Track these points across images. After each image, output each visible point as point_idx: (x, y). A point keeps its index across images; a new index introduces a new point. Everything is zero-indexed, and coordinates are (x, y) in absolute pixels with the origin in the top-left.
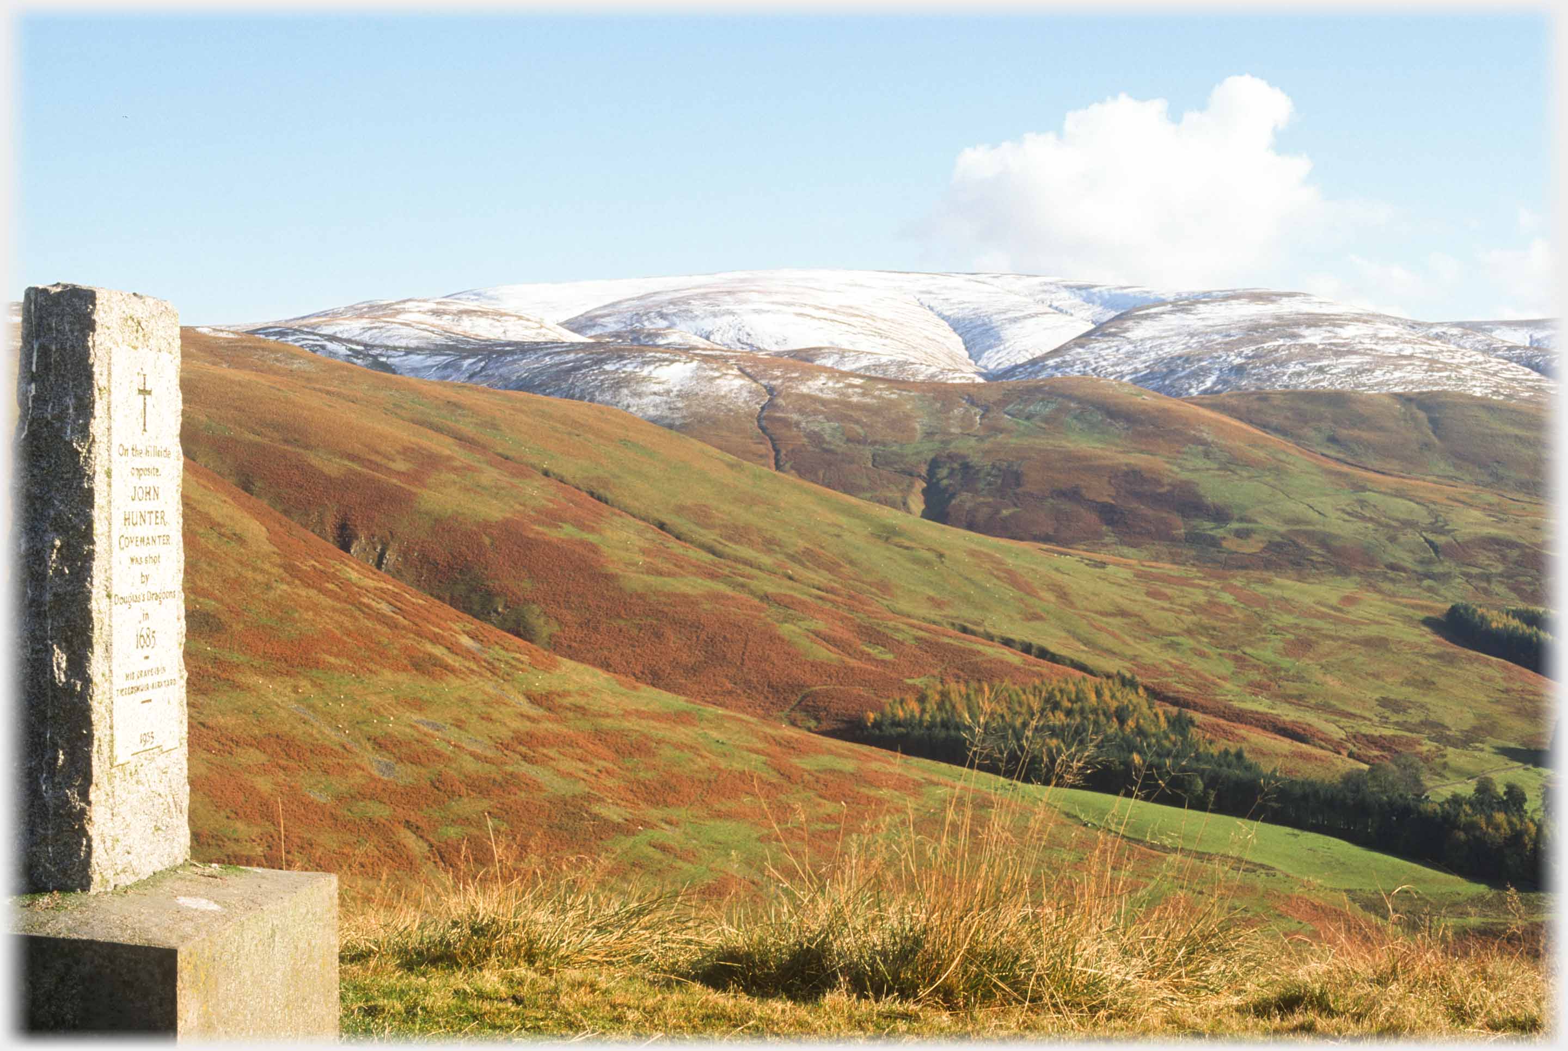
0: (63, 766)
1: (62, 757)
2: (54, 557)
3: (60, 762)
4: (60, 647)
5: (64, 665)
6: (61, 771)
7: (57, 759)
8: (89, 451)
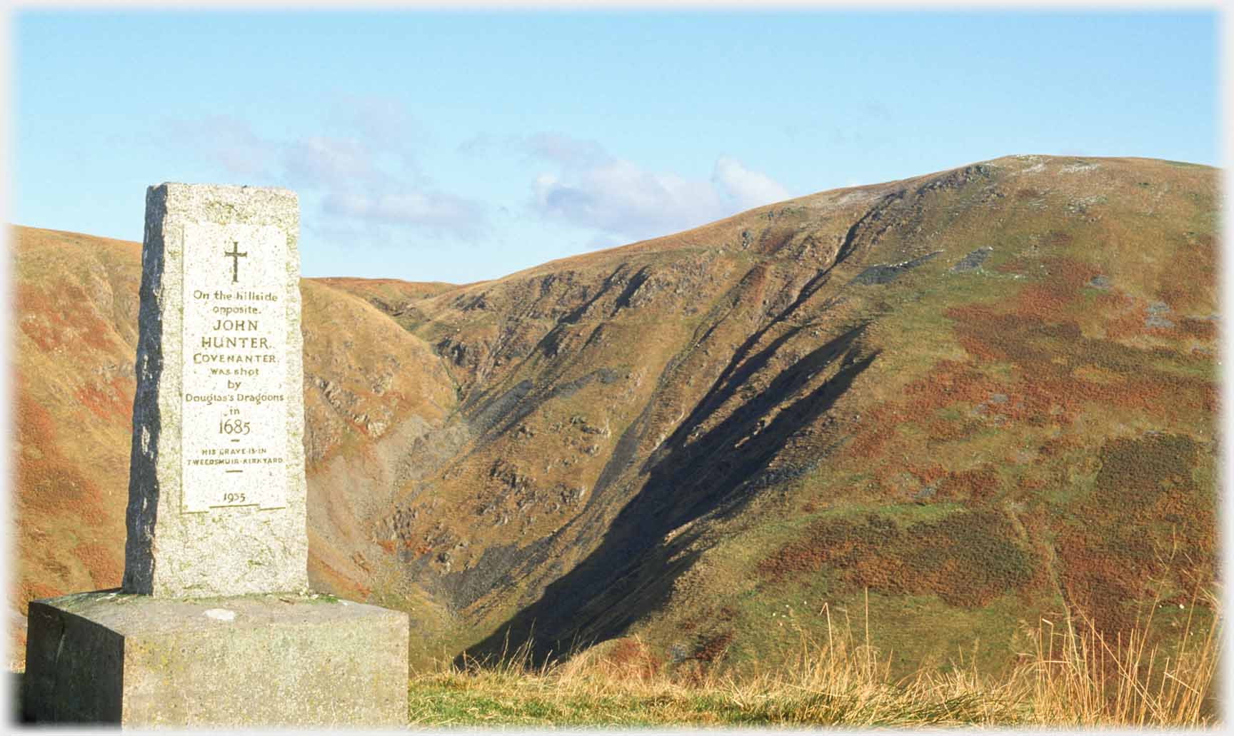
0: (147, 509)
1: (145, 503)
2: (145, 367)
3: (145, 507)
4: (147, 429)
5: (148, 441)
6: (145, 513)
7: (143, 504)
8: (162, 296)
